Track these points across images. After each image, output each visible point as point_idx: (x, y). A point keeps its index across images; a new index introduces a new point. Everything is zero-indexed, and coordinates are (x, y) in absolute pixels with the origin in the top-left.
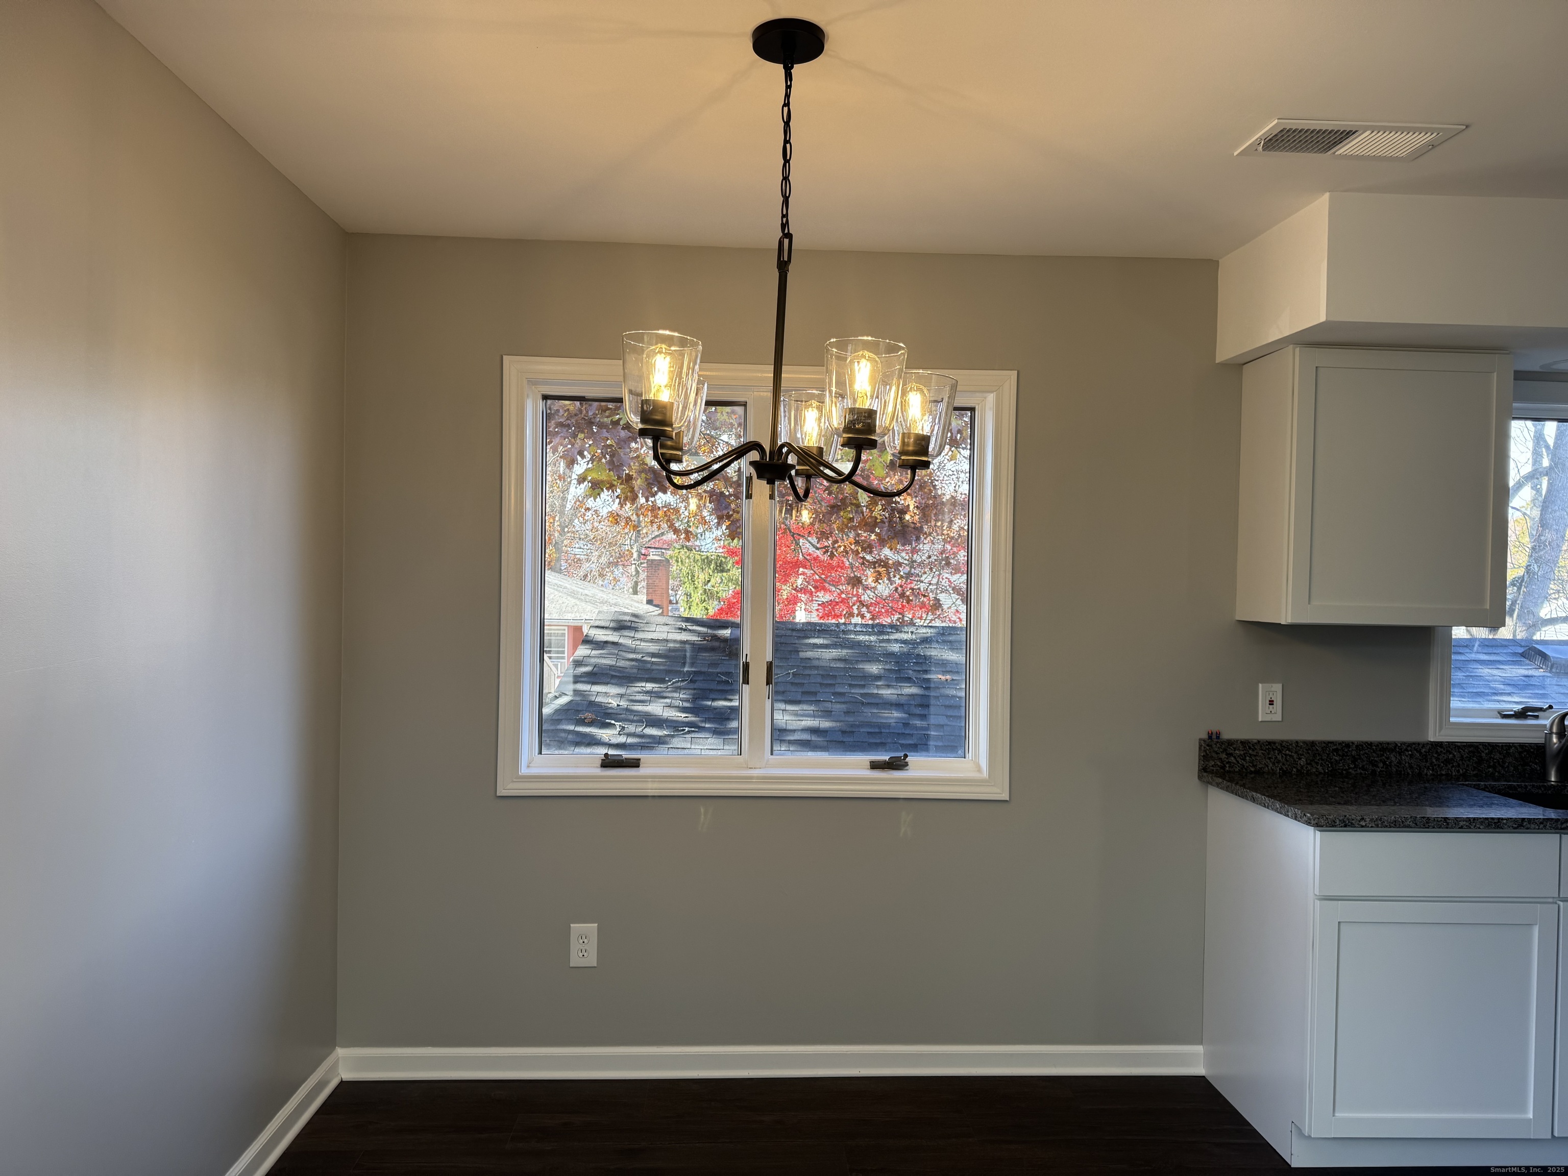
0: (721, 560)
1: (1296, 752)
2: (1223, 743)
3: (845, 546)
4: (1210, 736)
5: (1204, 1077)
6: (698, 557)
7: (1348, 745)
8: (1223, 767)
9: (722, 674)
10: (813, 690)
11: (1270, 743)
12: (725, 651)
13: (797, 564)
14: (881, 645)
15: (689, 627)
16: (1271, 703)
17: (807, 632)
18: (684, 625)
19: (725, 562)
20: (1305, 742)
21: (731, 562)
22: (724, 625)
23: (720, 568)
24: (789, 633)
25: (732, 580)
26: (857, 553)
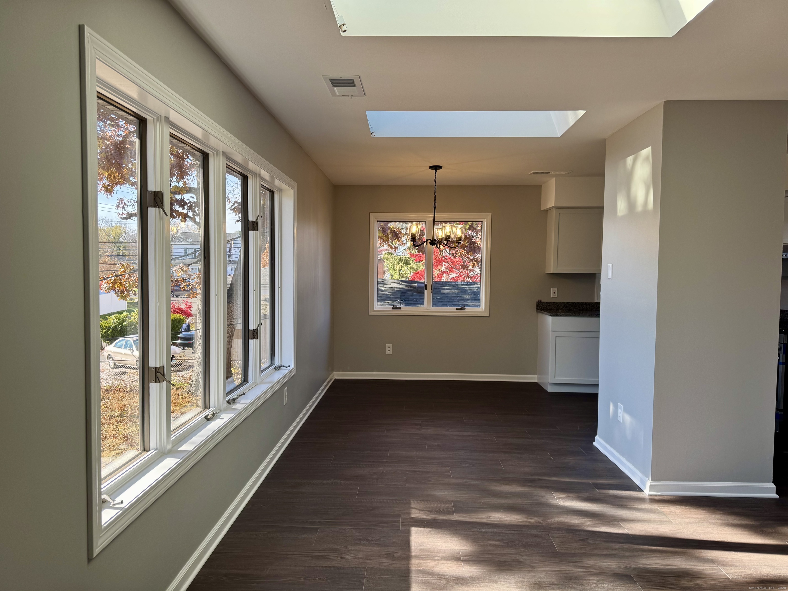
0: (407, 259)
1: (560, 305)
2: (541, 302)
3: (460, 253)
4: (539, 301)
5: (537, 383)
6: (396, 258)
7: (573, 303)
8: (542, 308)
9: (415, 298)
10: (446, 303)
11: (553, 302)
12: (415, 291)
13: (441, 261)
14: (470, 289)
15: (402, 283)
16: (554, 293)
17: (444, 285)
18: (400, 282)
19: (409, 260)
20: (562, 302)
21: (411, 260)
22: (415, 282)
23: (407, 263)
24: (438, 285)
25: (412, 268)
26: (465, 256)
